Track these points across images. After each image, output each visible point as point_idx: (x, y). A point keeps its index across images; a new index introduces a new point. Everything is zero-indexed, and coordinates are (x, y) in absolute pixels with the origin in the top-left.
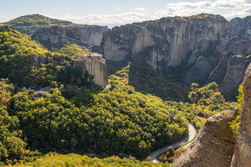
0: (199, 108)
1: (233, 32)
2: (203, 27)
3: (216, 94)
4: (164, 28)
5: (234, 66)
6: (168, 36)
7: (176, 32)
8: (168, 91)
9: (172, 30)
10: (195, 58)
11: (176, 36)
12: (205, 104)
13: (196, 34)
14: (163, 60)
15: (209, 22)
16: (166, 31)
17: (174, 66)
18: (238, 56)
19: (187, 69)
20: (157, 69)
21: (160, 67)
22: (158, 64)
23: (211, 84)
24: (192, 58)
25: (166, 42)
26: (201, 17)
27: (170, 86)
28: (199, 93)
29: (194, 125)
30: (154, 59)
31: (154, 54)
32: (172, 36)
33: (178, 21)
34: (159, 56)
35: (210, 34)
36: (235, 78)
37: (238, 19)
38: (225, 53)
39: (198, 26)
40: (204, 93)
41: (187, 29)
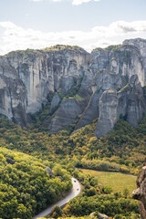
0: (75, 158)
1: (96, 66)
2: (61, 61)
3: (91, 139)
4: (15, 65)
5: (108, 104)
6: (22, 75)
7: (31, 69)
8: (32, 144)
9: (26, 66)
10: (59, 100)
11: (31, 75)
12: (82, 153)
13: (55, 70)
14: (19, 106)
15: (67, 55)
16: (18, 68)
17: (33, 112)
18: (110, 91)
19: (51, 115)
20: (13, 118)
21: (17, 116)
22: (13, 111)
23: (84, 128)
24: (55, 100)
25: (21, 82)
26: (57, 50)
27: (33, 137)
28: (71, 142)
29: (76, 176)
30: (7, 106)
31: (7, 99)
32: (27, 74)
33: (31, 55)
34: (13, 101)
35: (72, 69)
36: (110, 118)
37: (100, 49)
38: (94, 89)
39: (55, 61)
40: (78, 141)
41: (43, 65)
